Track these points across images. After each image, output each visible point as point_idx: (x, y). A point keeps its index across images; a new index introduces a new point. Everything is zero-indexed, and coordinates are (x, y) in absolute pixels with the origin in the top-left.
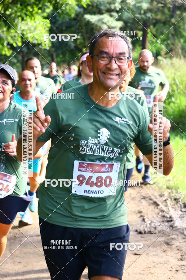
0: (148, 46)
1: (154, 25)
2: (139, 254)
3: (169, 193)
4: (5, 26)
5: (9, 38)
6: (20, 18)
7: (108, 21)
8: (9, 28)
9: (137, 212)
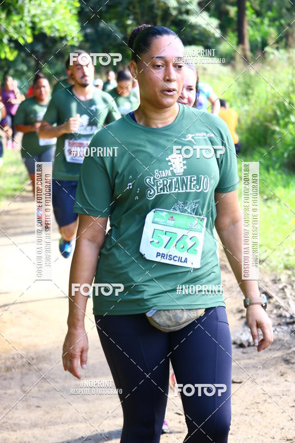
0: (248, 31)
2: (238, 381)
3: (289, 277)
5: (11, 31)
8: (9, 14)
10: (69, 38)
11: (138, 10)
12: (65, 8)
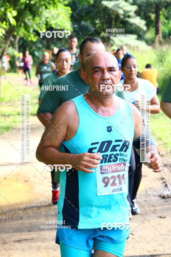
0: (161, 27)
1: (166, 7)
2: (163, 217)
4: (31, 14)
5: (35, 26)
6: (44, 7)
7: (124, 6)
8: (34, 16)
9: (159, 178)
11: (102, 15)
12: (64, 14)
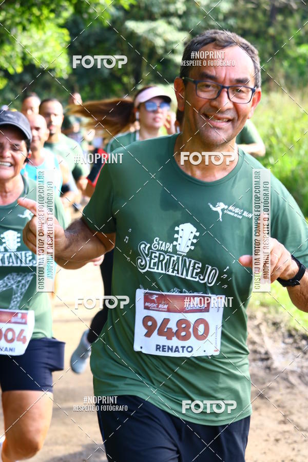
3: (265, 314)
5: (2, 60)
6: (20, 28)
7: (164, 32)
10: (58, 71)
12: (56, 41)
